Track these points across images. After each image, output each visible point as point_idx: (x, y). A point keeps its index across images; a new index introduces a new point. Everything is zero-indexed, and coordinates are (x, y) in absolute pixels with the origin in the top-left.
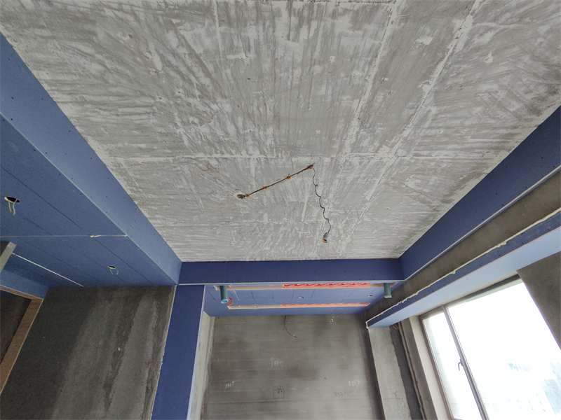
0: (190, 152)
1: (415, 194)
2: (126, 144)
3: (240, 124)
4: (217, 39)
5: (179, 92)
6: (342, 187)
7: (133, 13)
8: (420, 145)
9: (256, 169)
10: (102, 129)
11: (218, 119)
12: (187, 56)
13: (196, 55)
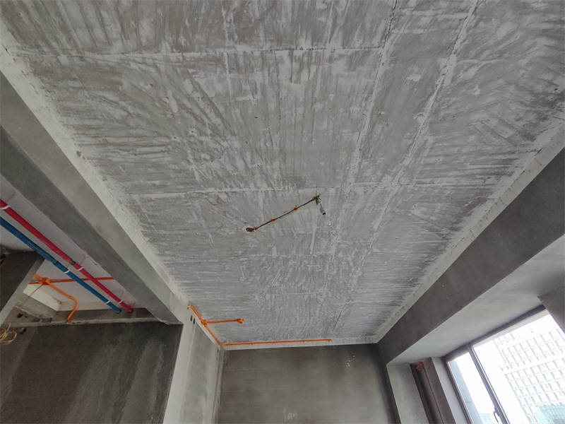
0: (201, 187)
1: (423, 222)
2: (142, 181)
3: (248, 159)
4: (227, 84)
5: (193, 131)
6: (348, 217)
7: (155, 66)
8: (422, 172)
9: (264, 202)
10: (121, 168)
11: (229, 155)
12: (200, 99)
13: (208, 98)
